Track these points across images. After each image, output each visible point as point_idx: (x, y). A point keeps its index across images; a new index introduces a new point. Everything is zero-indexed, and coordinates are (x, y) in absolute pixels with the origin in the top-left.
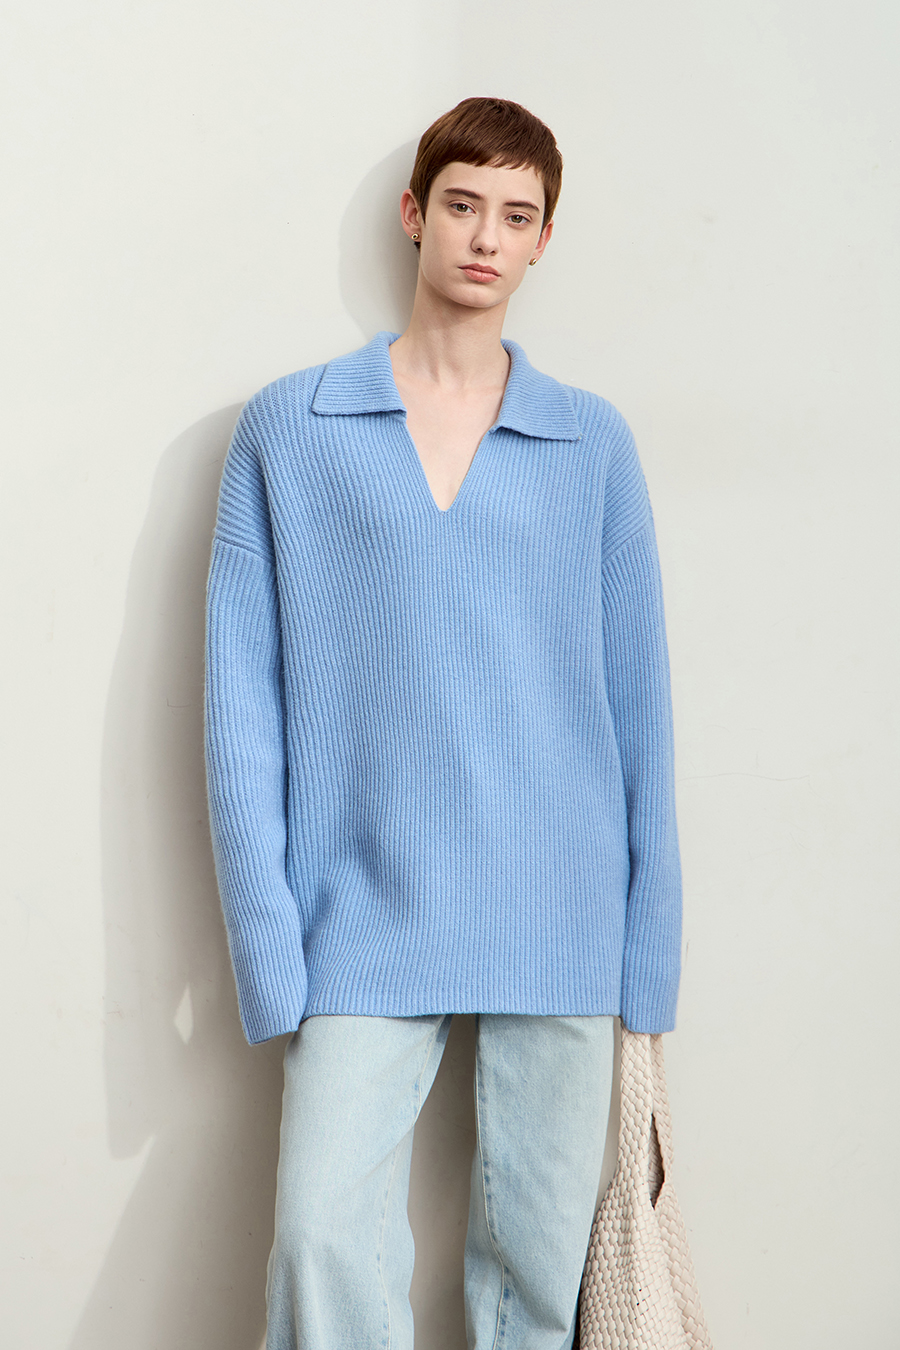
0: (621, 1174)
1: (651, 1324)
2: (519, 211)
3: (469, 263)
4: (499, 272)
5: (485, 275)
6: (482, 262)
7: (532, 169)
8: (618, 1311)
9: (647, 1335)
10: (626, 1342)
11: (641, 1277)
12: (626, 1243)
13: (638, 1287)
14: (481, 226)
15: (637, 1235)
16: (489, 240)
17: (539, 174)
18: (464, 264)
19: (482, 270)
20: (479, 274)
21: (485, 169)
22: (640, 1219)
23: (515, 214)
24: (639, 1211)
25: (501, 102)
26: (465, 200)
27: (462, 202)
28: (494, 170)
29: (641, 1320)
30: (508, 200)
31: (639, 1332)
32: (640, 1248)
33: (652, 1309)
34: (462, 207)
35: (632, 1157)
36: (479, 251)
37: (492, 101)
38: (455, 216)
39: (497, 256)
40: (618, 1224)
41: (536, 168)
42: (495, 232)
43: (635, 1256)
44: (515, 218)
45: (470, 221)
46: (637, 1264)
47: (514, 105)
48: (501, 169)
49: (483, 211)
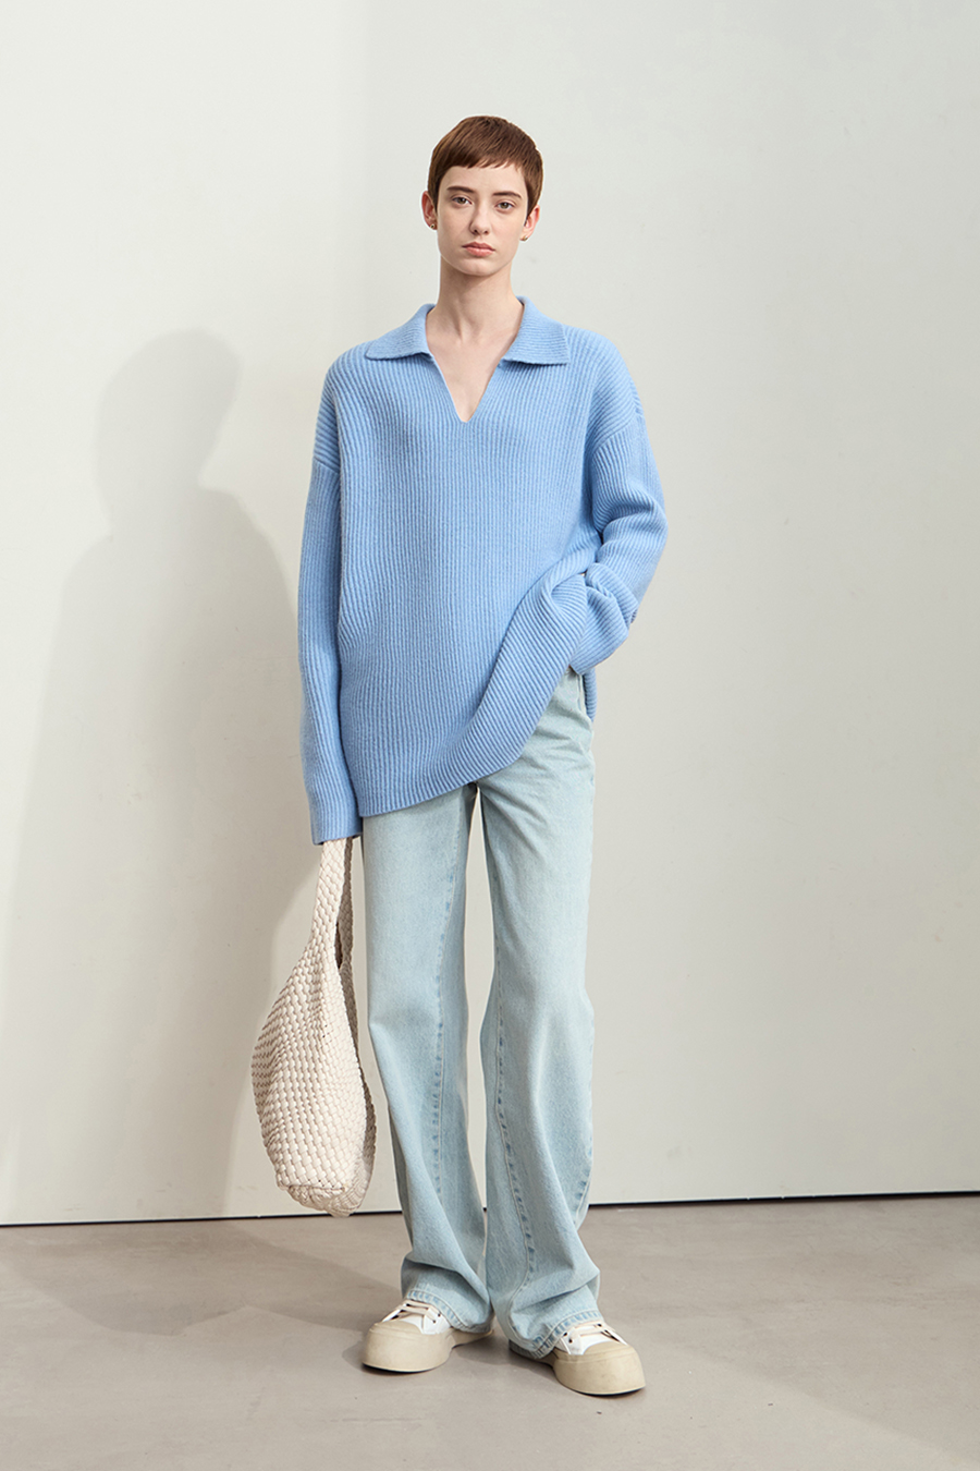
0: (314, 941)
1: (332, 1052)
2: (506, 199)
3: (469, 242)
4: (493, 247)
5: (483, 251)
6: (478, 240)
7: (512, 166)
8: (308, 1042)
9: (330, 1060)
10: (313, 1065)
11: (326, 1016)
12: (316, 991)
13: (324, 1023)
14: (476, 213)
15: (325, 985)
16: (482, 223)
17: (519, 170)
18: (465, 244)
19: (479, 247)
20: (478, 250)
21: (475, 170)
22: (328, 973)
23: (502, 202)
24: (327, 967)
25: (489, 118)
26: (463, 195)
27: (460, 196)
28: (482, 170)
29: (325, 1047)
30: (495, 191)
31: (323, 1057)
32: (327, 994)
33: (334, 1041)
34: (461, 200)
35: (324, 927)
36: (476, 233)
37: (482, 118)
38: (456, 207)
39: (491, 234)
40: (310, 978)
41: (516, 164)
42: (487, 217)
43: (323, 1001)
44: (503, 204)
45: (468, 208)
46: (324, 1006)
47: (499, 119)
48: (488, 168)
49: (477, 202)
